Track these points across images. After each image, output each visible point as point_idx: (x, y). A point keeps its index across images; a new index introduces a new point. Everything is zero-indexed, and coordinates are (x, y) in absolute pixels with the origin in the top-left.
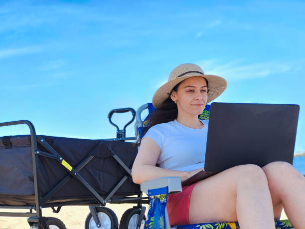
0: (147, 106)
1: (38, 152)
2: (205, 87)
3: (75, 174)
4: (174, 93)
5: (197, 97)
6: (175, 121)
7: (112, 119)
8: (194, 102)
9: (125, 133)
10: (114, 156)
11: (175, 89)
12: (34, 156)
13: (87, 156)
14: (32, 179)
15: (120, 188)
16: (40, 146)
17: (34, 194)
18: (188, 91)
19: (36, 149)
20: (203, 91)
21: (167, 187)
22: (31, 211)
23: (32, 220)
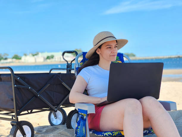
0: (82, 54)
1: (16, 86)
2: (116, 45)
3: (39, 96)
4: (99, 49)
6: (97, 65)
9: (71, 65)
10: (62, 83)
11: (100, 47)
12: (13, 88)
13: (46, 84)
14: (12, 100)
15: (66, 100)
16: (16, 82)
17: (14, 109)
19: (15, 84)
21: (87, 111)
22: (12, 118)
23: (13, 123)
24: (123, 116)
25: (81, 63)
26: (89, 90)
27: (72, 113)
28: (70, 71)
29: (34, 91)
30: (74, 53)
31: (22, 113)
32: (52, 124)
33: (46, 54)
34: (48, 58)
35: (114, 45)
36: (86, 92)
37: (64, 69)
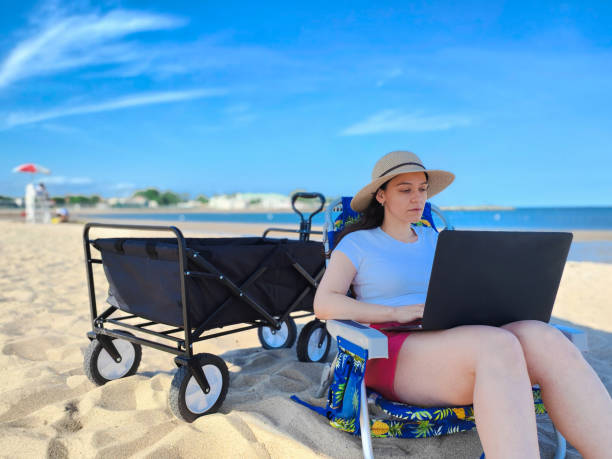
1: (188, 273)
3: (241, 295)
4: (381, 192)
7: (296, 204)
9: (310, 224)
10: (294, 265)
11: (384, 187)
12: (182, 279)
14: (181, 305)
16: (191, 264)
18: (401, 191)
19: (187, 269)
20: (421, 190)
21: (367, 351)
22: (179, 347)
23: (180, 361)
25: (338, 222)
26: (360, 285)
28: (307, 235)
29: (231, 284)
30: (318, 199)
31: (206, 333)
32: (265, 346)
33: (250, 197)
34: (253, 202)
35: (417, 183)
37: (294, 231)
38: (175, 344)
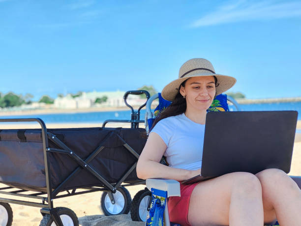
0: (158, 96)
1: (49, 149)
3: (86, 166)
4: (182, 88)
5: (202, 93)
6: (184, 114)
7: (127, 100)
8: (200, 98)
9: (139, 115)
10: (124, 145)
11: (183, 84)
12: (45, 153)
13: (98, 147)
14: (44, 173)
16: (50, 143)
17: (46, 187)
18: (193, 88)
19: (48, 146)
20: (209, 87)
21: (167, 192)
22: (44, 202)
23: (44, 212)
24: (229, 202)
25: (157, 111)
26: (170, 156)
27: (140, 195)
28: (137, 124)
29: (78, 158)
30: (144, 95)
31: (60, 194)
32: (107, 213)
33: (95, 95)
34: (98, 101)
36: (164, 161)
37: (126, 121)
38: (40, 201)
